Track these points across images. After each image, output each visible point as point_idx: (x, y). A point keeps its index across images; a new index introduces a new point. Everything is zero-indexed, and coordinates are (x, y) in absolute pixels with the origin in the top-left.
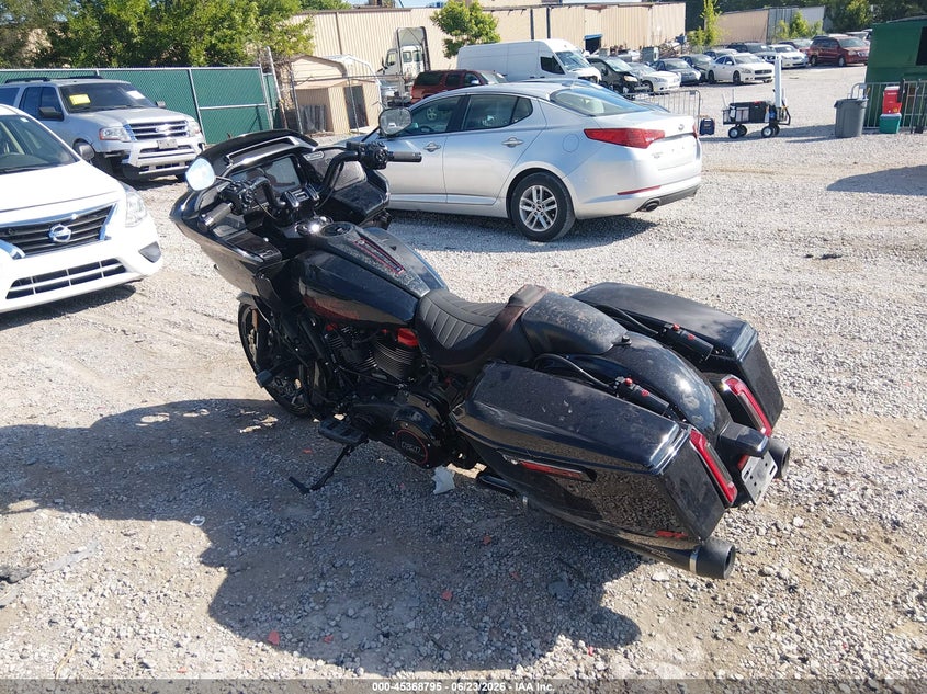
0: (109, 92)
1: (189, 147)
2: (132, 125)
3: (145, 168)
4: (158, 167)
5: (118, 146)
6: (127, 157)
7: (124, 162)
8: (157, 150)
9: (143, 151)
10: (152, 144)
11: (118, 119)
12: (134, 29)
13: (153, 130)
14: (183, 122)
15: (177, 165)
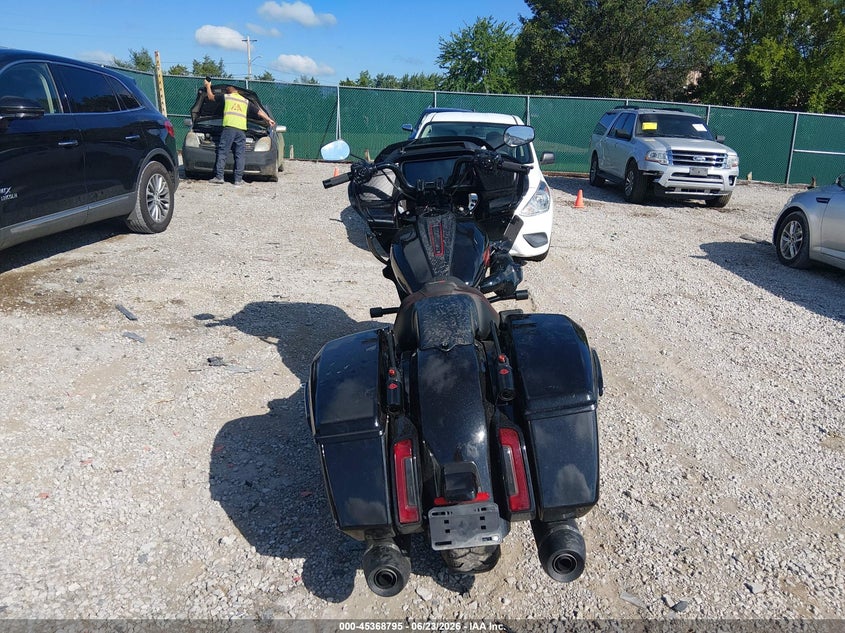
0: (678, 122)
1: (719, 177)
2: (674, 151)
3: (672, 188)
4: (683, 190)
5: (657, 167)
6: (659, 177)
7: (656, 180)
8: (687, 175)
9: (675, 174)
10: (686, 169)
11: (665, 144)
12: (767, 75)
13: (691, 158)
14: (723, 155)
15: (702, 191)
